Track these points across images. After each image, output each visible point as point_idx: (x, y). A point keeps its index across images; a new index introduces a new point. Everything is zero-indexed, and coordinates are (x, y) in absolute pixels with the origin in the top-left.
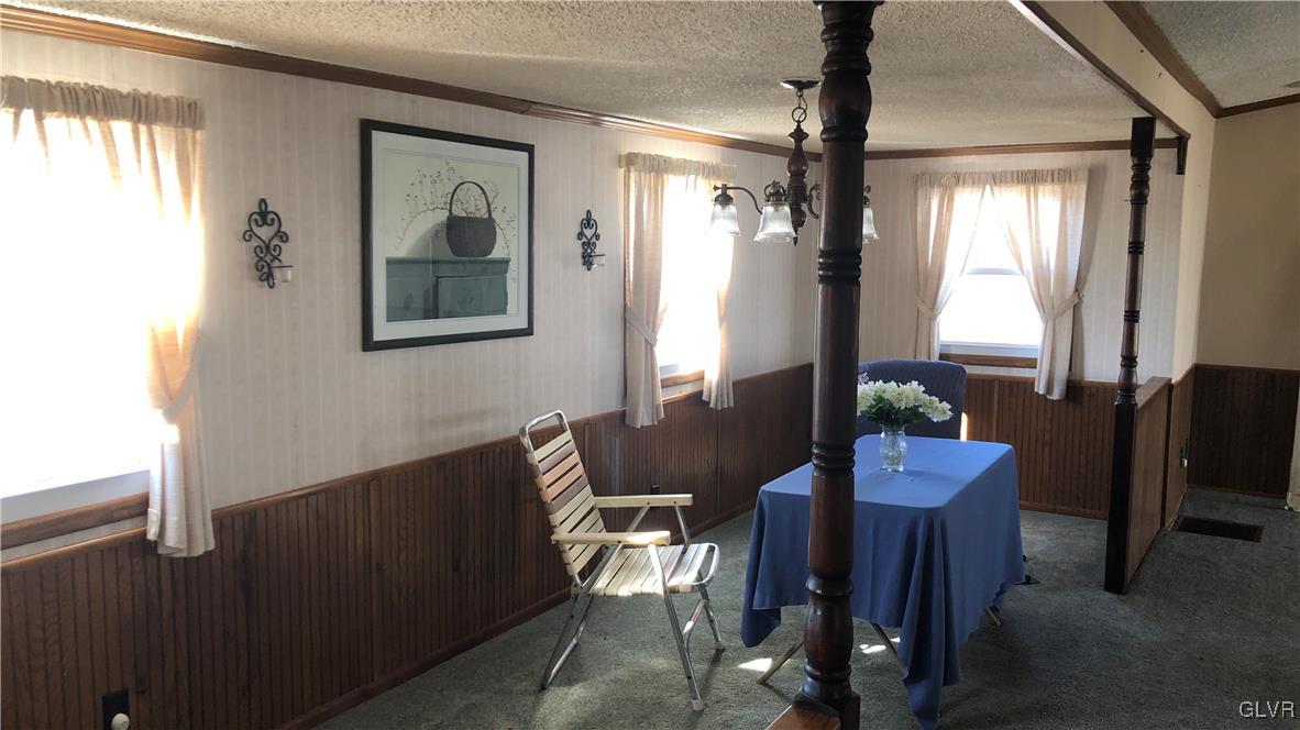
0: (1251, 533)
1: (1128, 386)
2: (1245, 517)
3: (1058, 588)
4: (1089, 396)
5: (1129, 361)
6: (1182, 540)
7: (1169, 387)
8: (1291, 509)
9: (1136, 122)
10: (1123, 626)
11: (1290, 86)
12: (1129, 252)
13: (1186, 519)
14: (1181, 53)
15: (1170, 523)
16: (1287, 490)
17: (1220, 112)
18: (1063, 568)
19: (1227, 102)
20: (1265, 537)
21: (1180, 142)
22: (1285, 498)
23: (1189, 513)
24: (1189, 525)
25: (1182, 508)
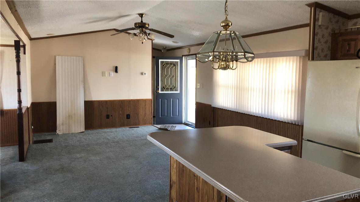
0: (50, 141)
1: (20, 108)
2: (49, 138)
3: (6, 164)
4: (6, 113)
5: (20, 102)
6: (35, 146)
7: (28, 108)
8: (58, 134)
9: (15, 41)
10: (26, 168)
11: (48, 35)
12: (17, 74)
13: (35, 141)
14: (25, 25)
15: (31, 142)
16: (56, 130)
17: (31, 39)
18: (6, 159)
19: (32, 37)
20: (54, 141)
21: (24, 46)
22: (56, 132)
23: (35, 139)
24: (35, 142)
25: (33, 139)
